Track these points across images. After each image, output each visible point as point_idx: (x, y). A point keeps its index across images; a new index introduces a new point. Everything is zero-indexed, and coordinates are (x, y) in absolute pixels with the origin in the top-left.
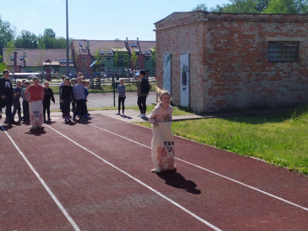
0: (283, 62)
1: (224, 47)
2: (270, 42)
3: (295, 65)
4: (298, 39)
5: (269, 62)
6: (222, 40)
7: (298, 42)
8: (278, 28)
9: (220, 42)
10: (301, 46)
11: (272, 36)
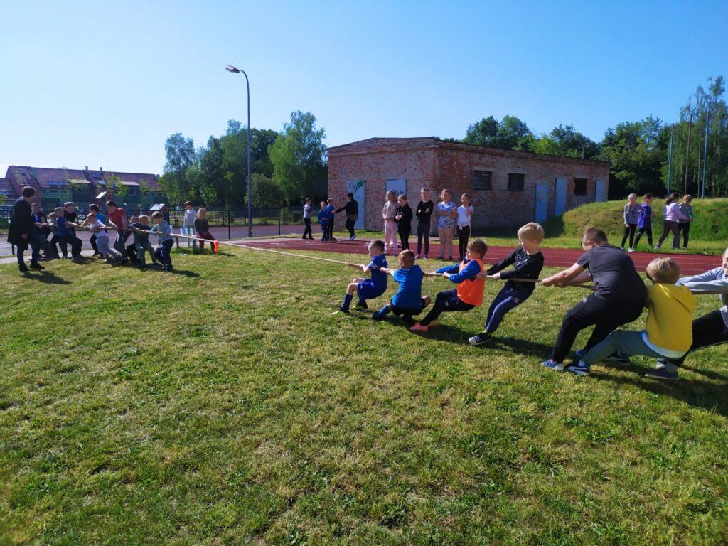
0: (483, 190)
1: (447, 174)
2: (476, 171)
3: (489, 193)
4: (491, 170)
5: (475, 189)
6: (446, 167)
7: (490, 173)
8: (480, 159)
9: (445, 169)
10: (493, 176)
11: (477, 166)
